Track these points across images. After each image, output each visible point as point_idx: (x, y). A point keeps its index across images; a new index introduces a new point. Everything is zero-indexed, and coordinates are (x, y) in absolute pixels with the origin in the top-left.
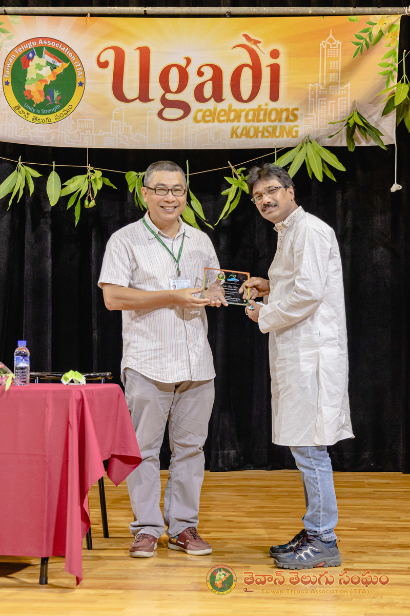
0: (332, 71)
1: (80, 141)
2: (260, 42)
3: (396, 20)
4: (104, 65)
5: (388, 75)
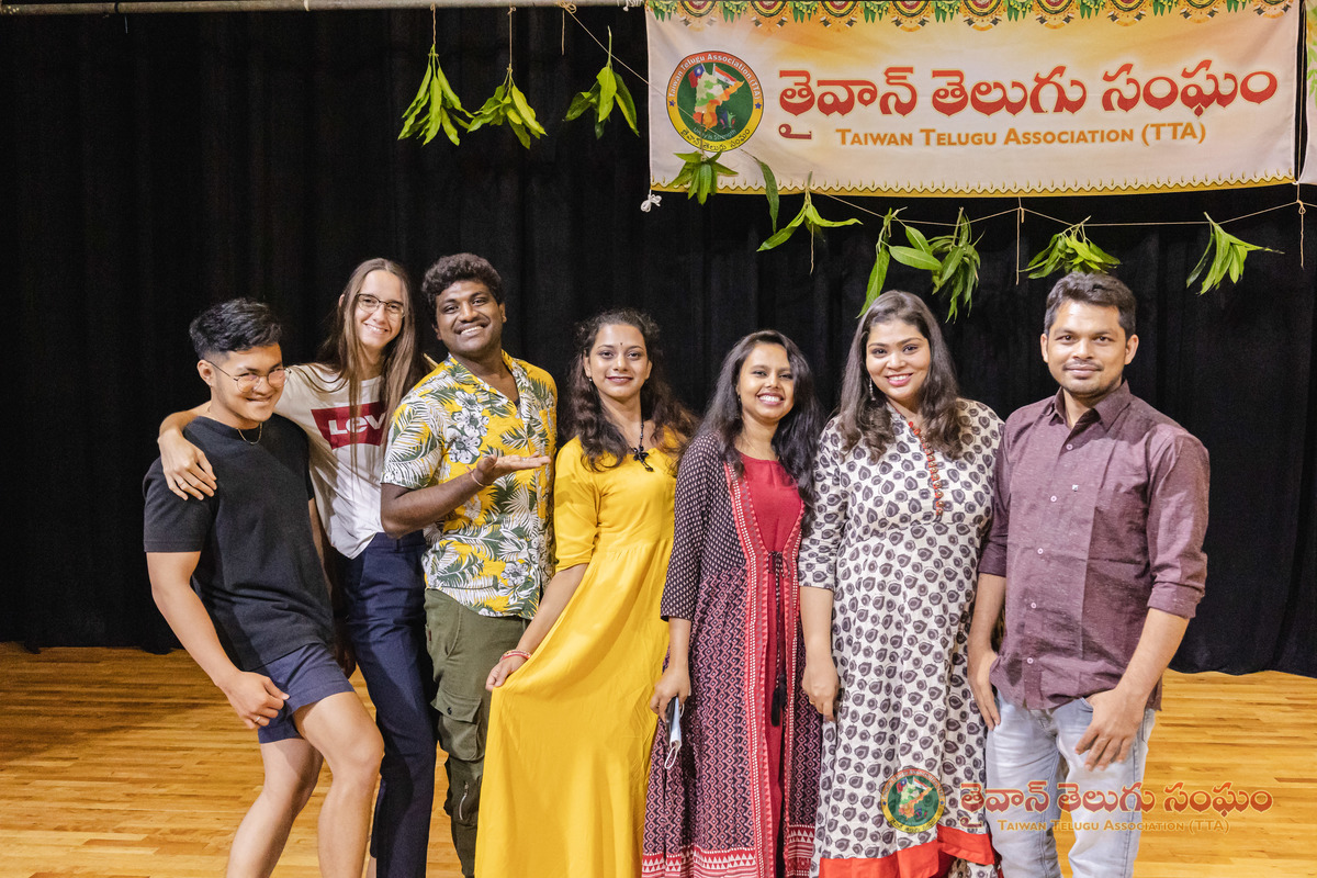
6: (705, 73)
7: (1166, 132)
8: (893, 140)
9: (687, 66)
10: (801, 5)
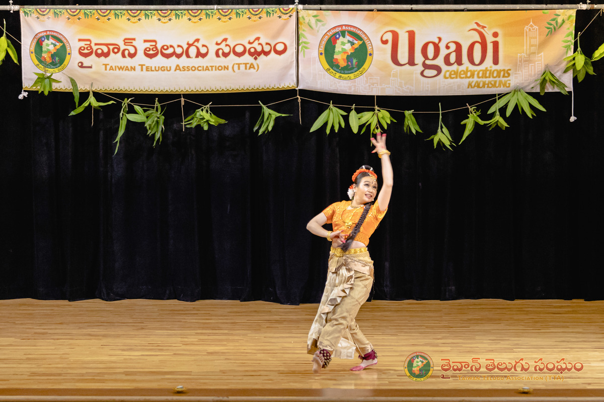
0: (532, 46)
1: (370, 91)
2: (485, 27)
3: (573, 13)
4: (385, 42)
5: (568, 47)
7: (242, 67)
8: (127, 69)
10: (88, 12)
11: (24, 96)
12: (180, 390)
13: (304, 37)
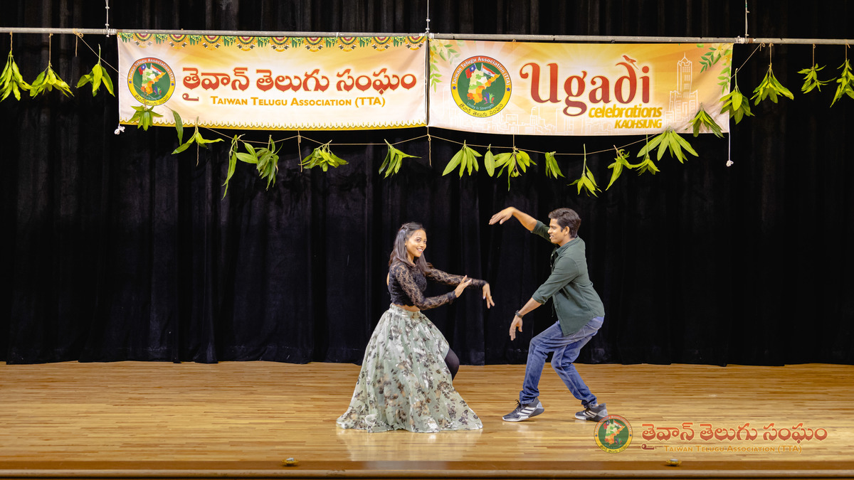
0: (686, 82)
1: (509, 129)
2: (635, 61)
3: (730, 47)
4: (525, 76)
5: (724, 85)
6: (146, 68)
7: (366, 102)
8: (238, 102)
9: (137, 65)
10: (194, 37)
11: (121, 131)
12: (291, 462)
13: (435, 69)
